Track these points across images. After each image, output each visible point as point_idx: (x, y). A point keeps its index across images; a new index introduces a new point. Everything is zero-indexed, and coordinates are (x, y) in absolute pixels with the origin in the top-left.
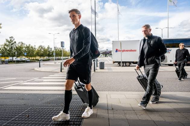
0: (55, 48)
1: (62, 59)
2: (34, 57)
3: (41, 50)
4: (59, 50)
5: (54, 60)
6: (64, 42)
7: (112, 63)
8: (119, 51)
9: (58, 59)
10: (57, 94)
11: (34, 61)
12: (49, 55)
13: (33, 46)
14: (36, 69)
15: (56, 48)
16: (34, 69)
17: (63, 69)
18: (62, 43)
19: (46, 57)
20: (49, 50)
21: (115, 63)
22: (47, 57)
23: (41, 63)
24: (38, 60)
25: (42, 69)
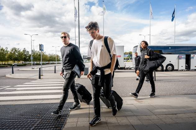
0: (32, 51)
1: (41, 64)
2: (6, 61)
3: (14, 53)
4: (38, 54)
5: (31, 65)
6: (43, 45)
9: (37, 64)
10: (33, 104)
11: (5, 66)
12: (25, 60)
13: (4, 49)
14: (8, 76)
15: (34, 51)
16: (5, 76)
17: (42, 75)
18: (41, 46)
19: (21, 62)
20: (25, 53)
22: (23, 62)
23: (14, 69)
24: (11, 65)
25: (16, 75)
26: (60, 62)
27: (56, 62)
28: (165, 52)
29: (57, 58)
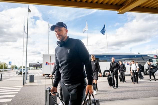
7: (42, 76)
8: (49, 64)
21: (45, 76)
26: (7, 70)
27: (3, 70)
28: (101, 59)
29: (5, 66)
